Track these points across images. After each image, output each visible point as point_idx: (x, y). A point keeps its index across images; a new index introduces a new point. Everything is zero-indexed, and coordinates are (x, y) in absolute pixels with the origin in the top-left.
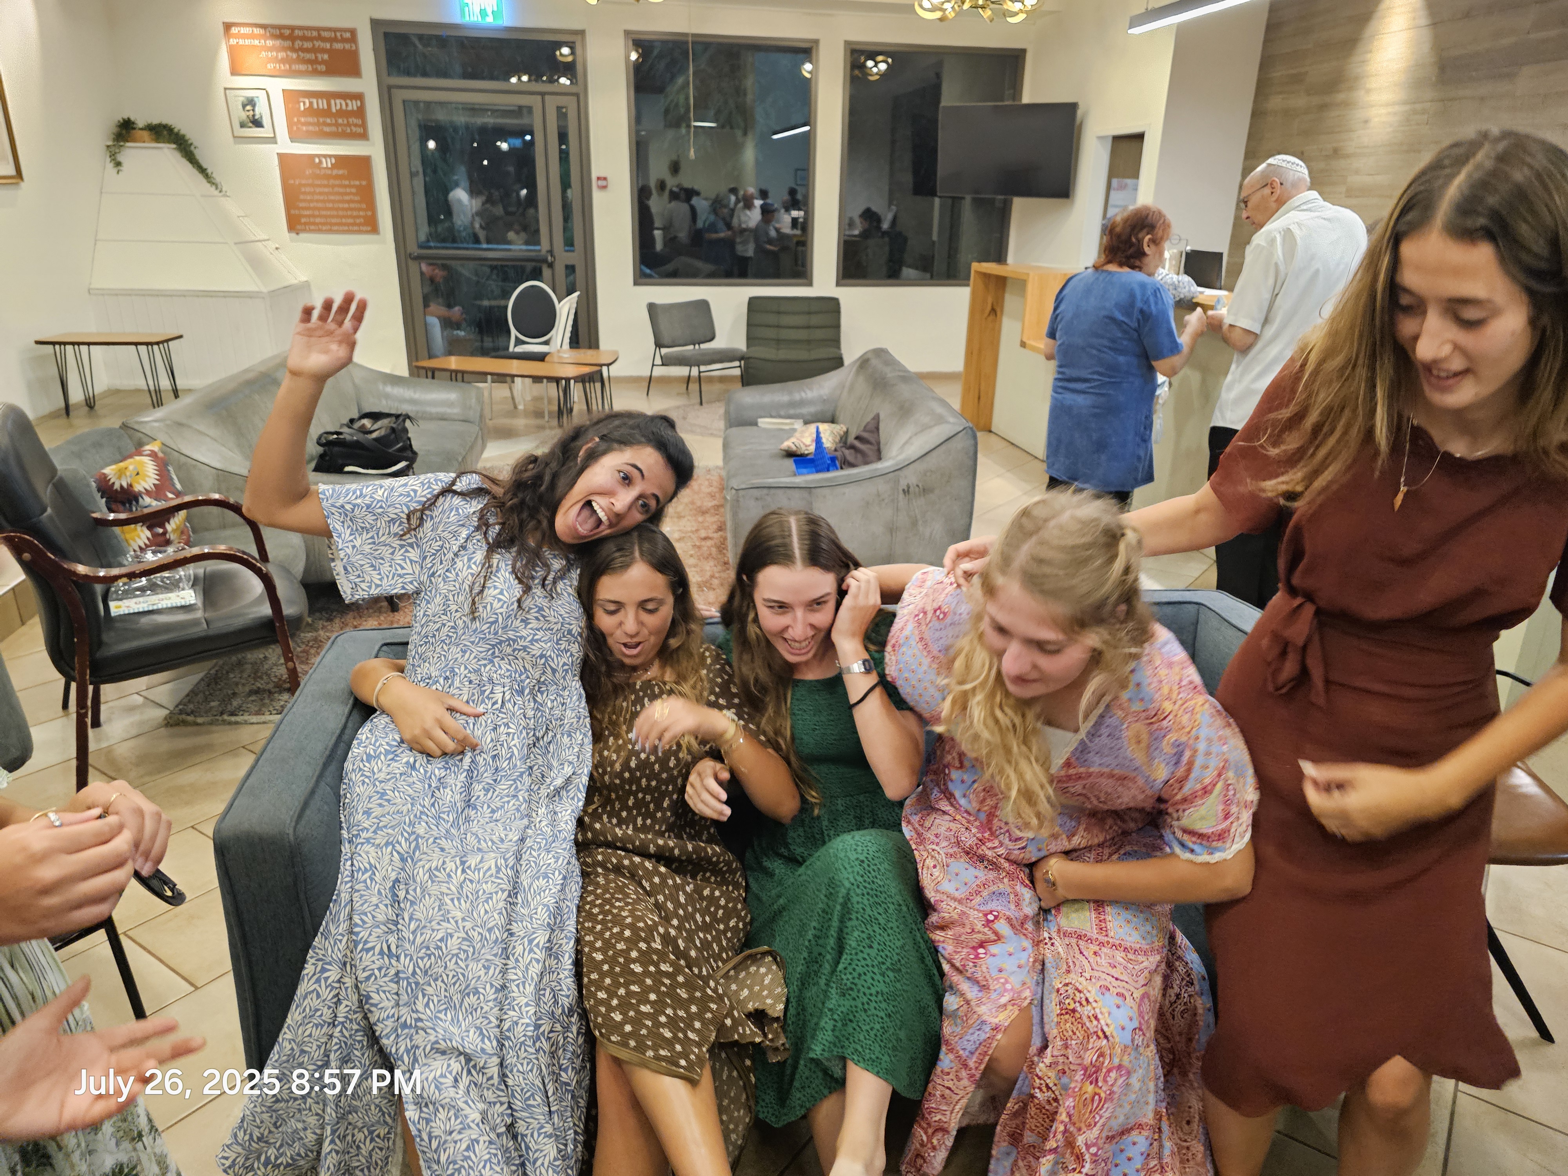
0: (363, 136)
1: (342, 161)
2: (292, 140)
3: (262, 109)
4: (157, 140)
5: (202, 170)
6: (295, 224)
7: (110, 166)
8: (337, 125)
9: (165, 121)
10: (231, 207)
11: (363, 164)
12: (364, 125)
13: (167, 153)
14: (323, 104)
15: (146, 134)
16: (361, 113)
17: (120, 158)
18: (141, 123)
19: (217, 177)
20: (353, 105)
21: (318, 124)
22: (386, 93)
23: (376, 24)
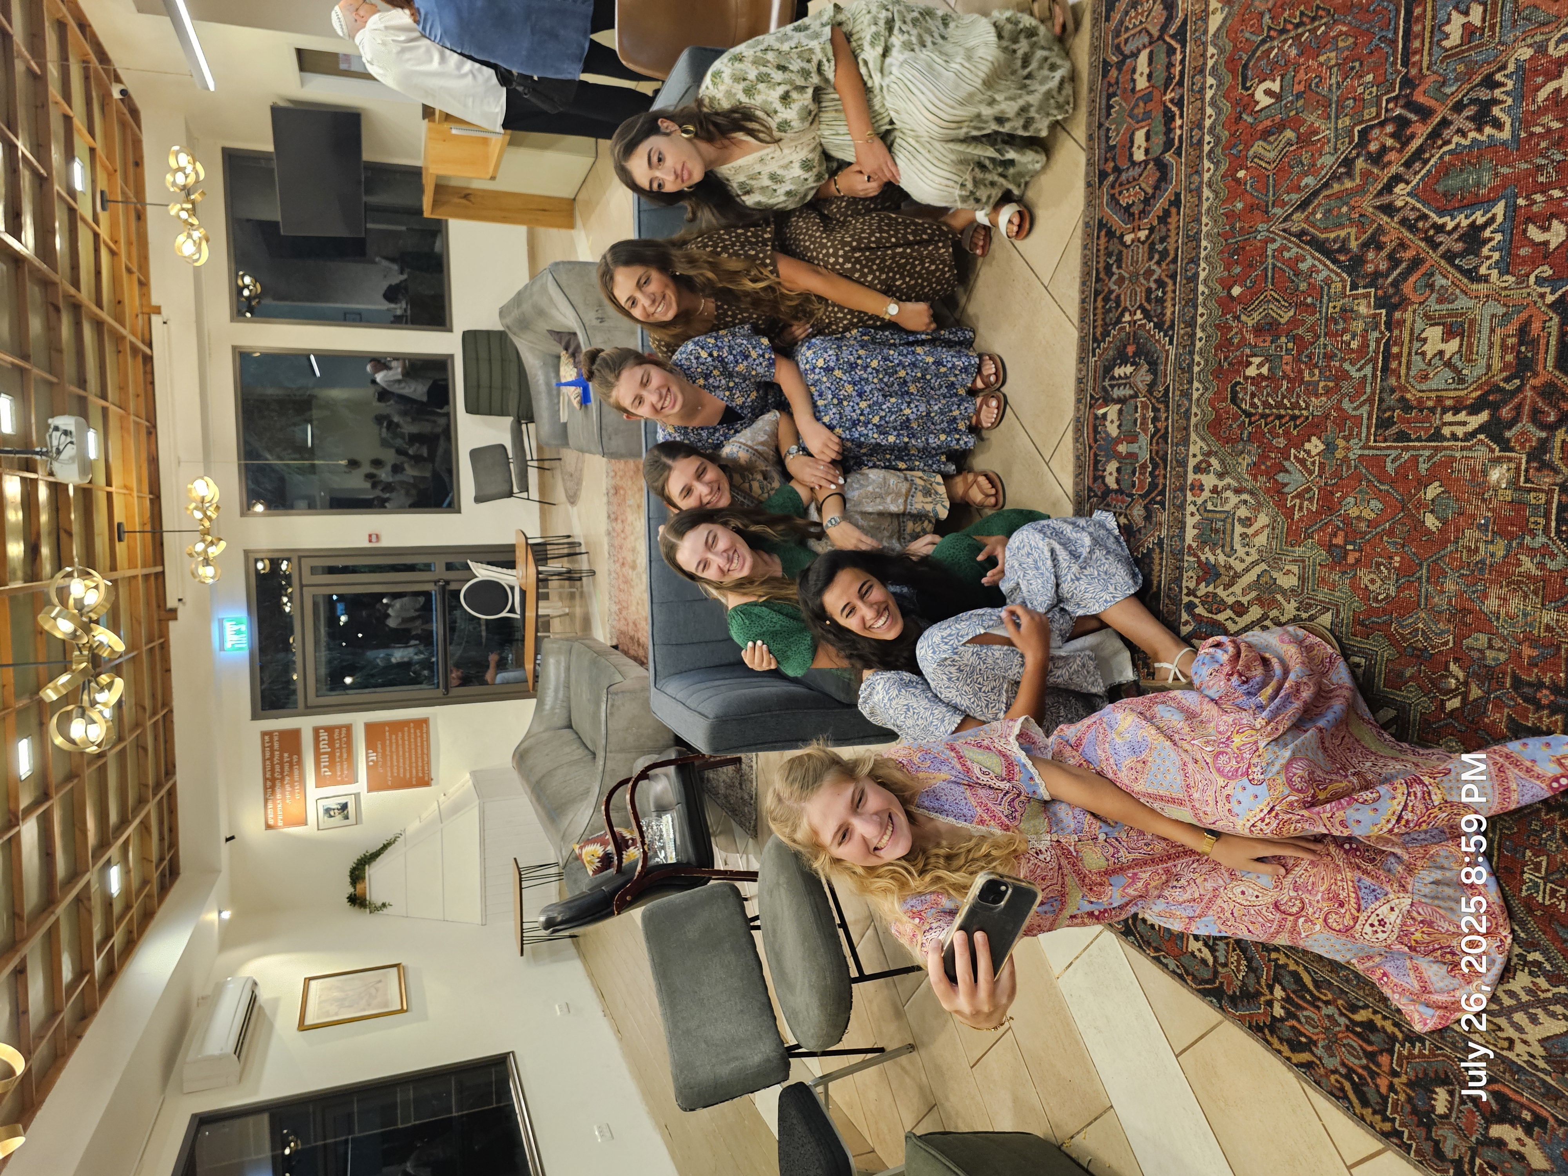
0: (349, 728)
1: (370, 745)
2: (356, 781)
3: (333, 803)
4: (363, 878)
5: (385, 847)
6: (424, 781)
7: (385, 911)
8: (341, 748)
9: (347, 873)
10: (413, 827)
11: (371, 729)
12: (340, 727)
13: (373, 872)
14: (325, 758)
15: (359, 886)
16: (330, 730)
17: (379, 904)
18: (351, 890)
19: (390, 836)
20: (324, 735)
21: (341, 762)
22: (311, 710)
23: (255, 717)
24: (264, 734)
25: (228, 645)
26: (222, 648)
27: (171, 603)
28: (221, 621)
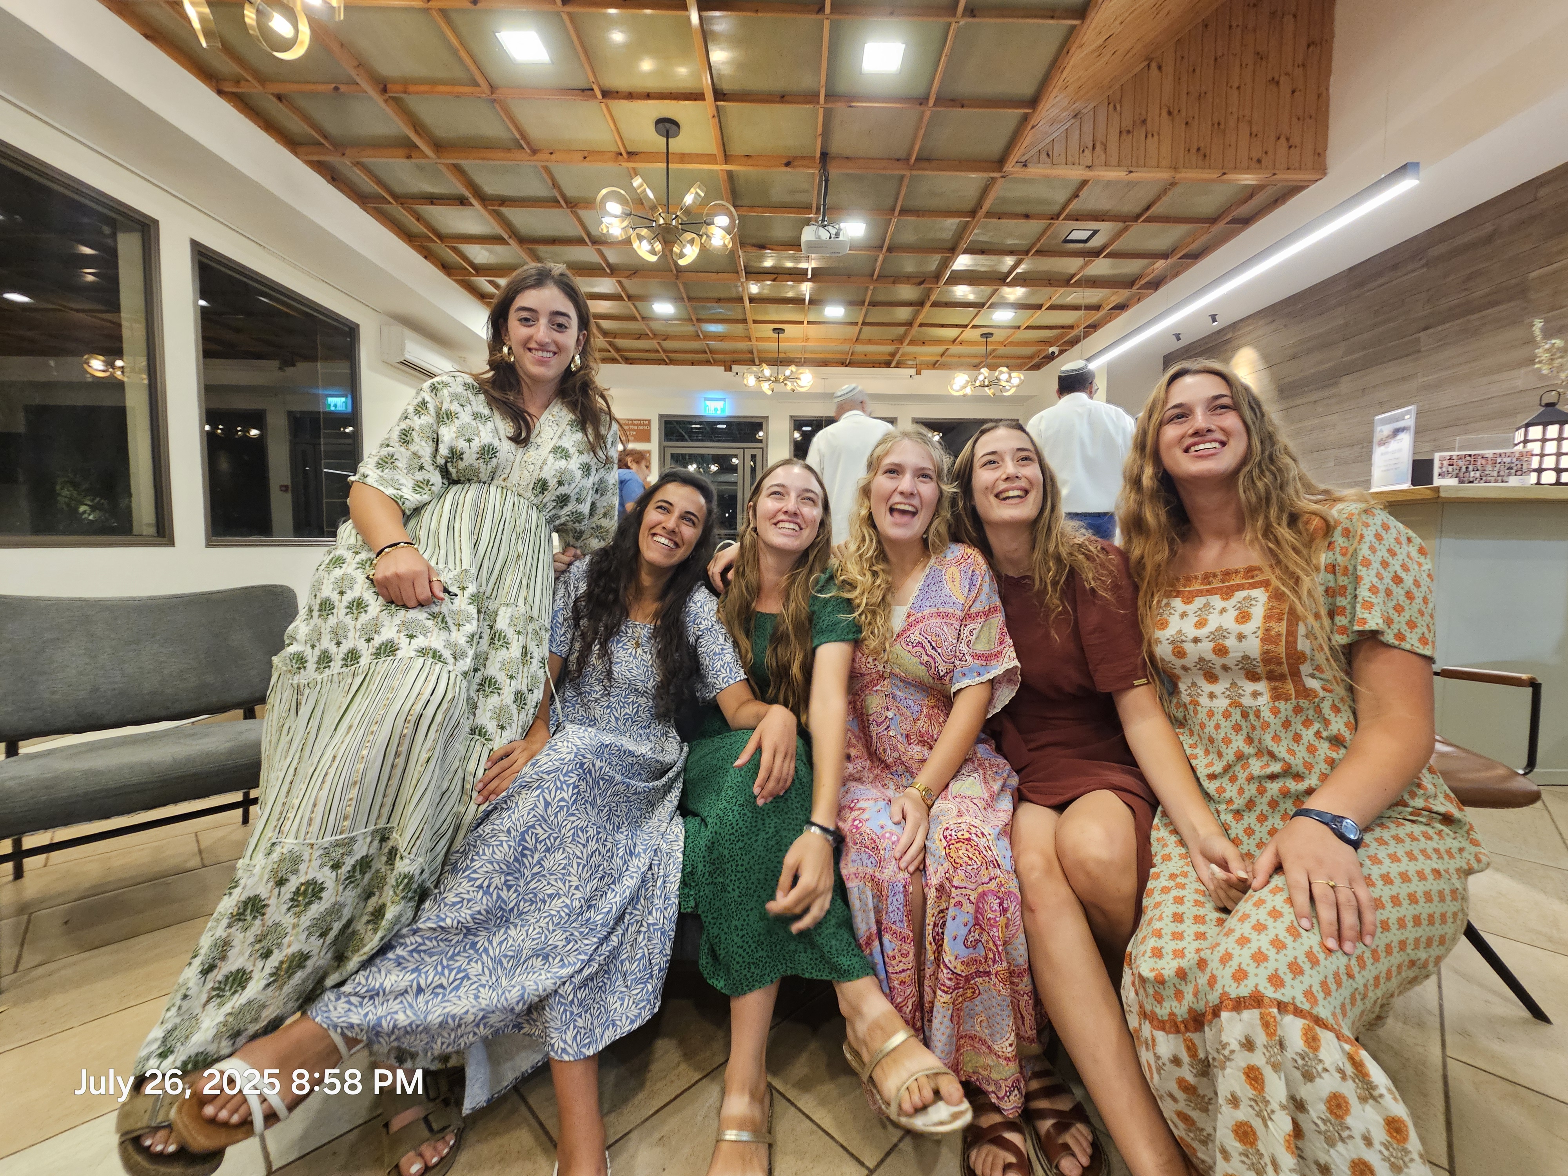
22: (662, 450)
23: (661, 416)
24: (649, 421)
25: (708, 403)
26: (706, 399)
27: (735, 368)
28: (724, 399)
